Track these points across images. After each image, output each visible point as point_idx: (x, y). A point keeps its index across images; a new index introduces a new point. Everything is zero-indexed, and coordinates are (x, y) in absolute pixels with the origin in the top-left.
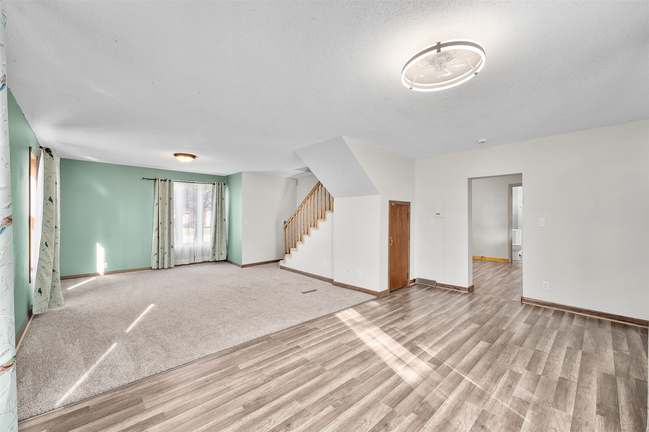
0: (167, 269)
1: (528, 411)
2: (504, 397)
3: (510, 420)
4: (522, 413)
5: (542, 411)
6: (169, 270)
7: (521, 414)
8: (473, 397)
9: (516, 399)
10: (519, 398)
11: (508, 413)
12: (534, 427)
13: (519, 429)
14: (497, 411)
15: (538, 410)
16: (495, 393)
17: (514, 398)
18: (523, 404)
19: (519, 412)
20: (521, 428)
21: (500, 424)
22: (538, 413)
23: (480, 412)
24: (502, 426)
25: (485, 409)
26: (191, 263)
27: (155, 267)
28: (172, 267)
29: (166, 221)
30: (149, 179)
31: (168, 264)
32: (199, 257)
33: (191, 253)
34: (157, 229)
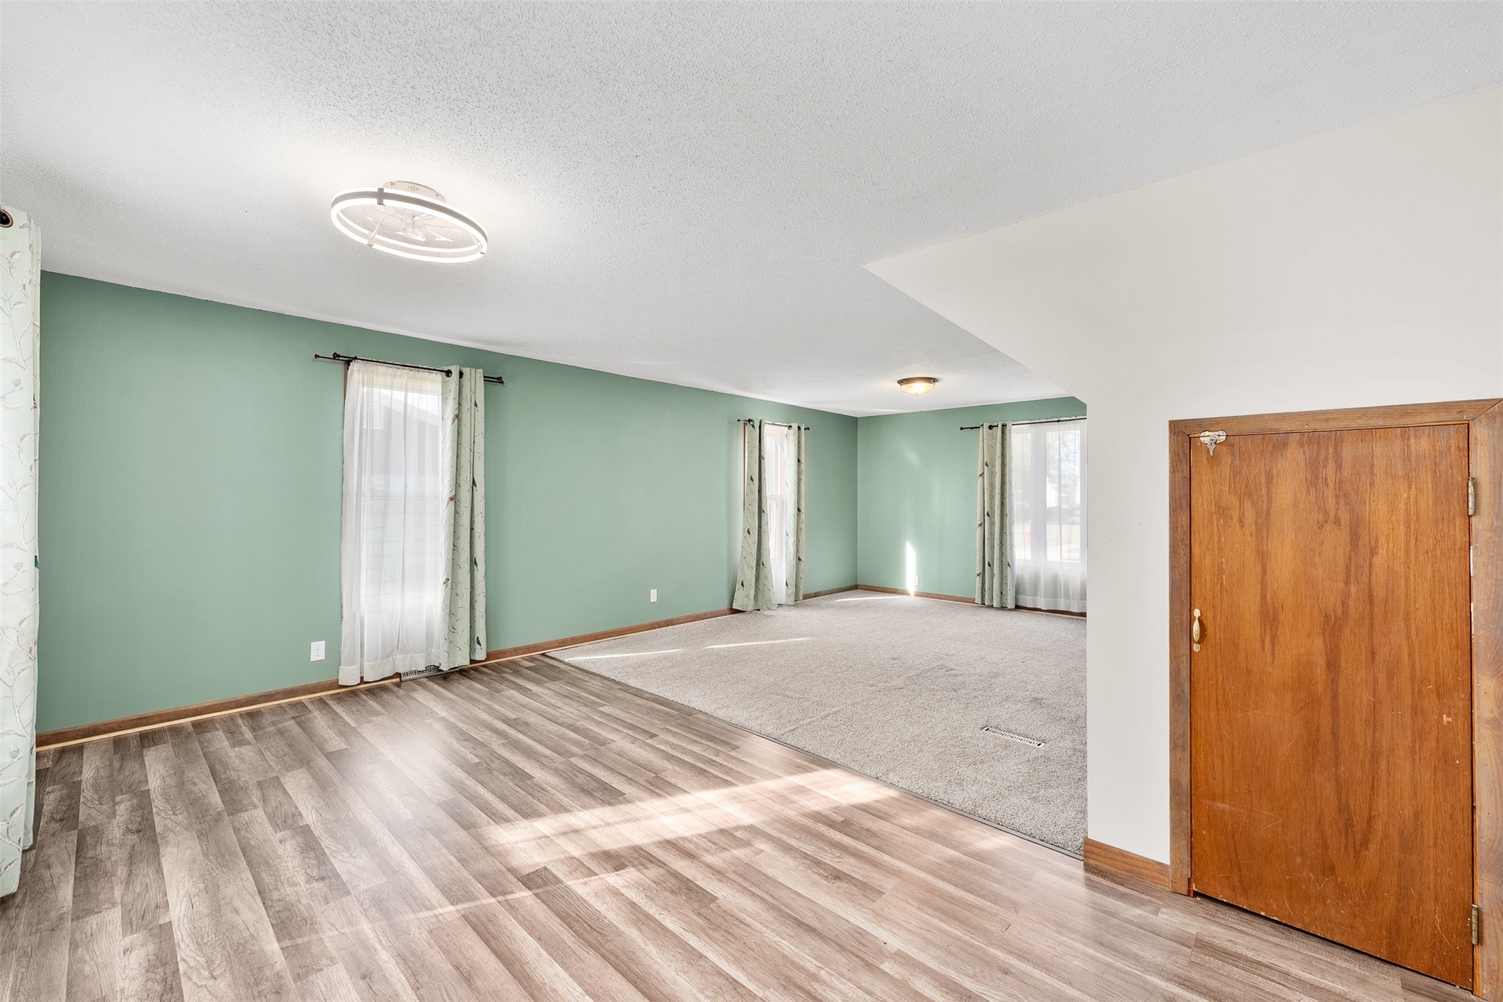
0: (1011, 610)
1: (284, 964)
2: (349, 942)
3: (299, 919)
4: (290, 949)
5: (260, 989)
6: (1000, 612)
7: (291, 946)
8: (388, 893)
9: (324, 961)
10: (322, 970)
11: (312, 924)
12: (253, 945)
13: (273, 921)
14: (331, 912)
15: (268, 984)
16: (371, 935)
17: (332, 961)
18: (305, 967)
19: (297, 944)
20: (272, 925)
21: (304, 901)
22: (265, 978)
23: (351, 889)
24: (300, 902)
25: (349, 898)
26: (1056, 609)
27: (978, 600)
28: (1009, 607)
29: (996, 509)
30: (971, 428)
31: (999, 599)
32: (1074, 600)
33: (1055, 587)
34: (980, 525)
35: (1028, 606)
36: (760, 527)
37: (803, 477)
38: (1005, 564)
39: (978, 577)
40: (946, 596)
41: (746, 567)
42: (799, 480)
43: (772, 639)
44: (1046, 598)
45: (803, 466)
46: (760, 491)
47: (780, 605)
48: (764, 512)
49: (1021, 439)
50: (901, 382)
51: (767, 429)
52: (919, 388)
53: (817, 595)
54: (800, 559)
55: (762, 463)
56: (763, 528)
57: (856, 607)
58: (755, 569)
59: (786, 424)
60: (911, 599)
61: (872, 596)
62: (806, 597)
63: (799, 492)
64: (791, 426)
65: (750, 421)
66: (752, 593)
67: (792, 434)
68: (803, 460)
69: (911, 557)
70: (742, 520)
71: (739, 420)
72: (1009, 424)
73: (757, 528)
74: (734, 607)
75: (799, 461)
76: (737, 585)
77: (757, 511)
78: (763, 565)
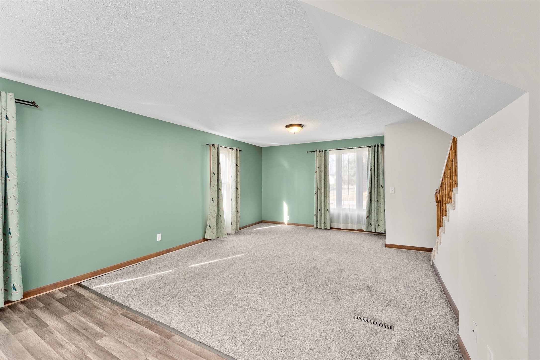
6: (325, 231)
26: (347, 228)
27: (315, 226)
28: (328, 229)
29: (323, 187)
30: (311, 152)
31: (324, 225)
32: (355, 224)
33: (347, 219)
34: (316, 194)
35: (336, 228)
36: (218, 197)
37: (239, 173)
38: (327, 210)
39: (315, 216)
40: (301, 224)
41: (211, 218)
42: (237, 174)
43: (225, 257)
44: (343, 224)
45: (239, 168)
46: (218, 180)
47: (228, 234)
48: (220, 190)
49: (332, 156)
50: (287, 126)
51: (221, 150)
52: (296, 129)
53: (245, 227)
54: (238, 212)
55: (219, 166)
56: (220, 198)
57: (264, 232)
58: (216, 218)
59: (231, 148)
60: (286, 227)
61: (270, 226)
62: (240, 229)
63: (237, 180)
64: (233, 149)
65: (213, 145)
66: (215, 230)
67: (234, 152)
68: (239, 165)
69: (285, 207)
70: (210, 194)
71: (207, 144)
72: (328, 150)
73: (217, 198)
74: (205, 238)
75: (237, 165)
76: (207, 226)
77: (217, 189)
78: (220, 216)
